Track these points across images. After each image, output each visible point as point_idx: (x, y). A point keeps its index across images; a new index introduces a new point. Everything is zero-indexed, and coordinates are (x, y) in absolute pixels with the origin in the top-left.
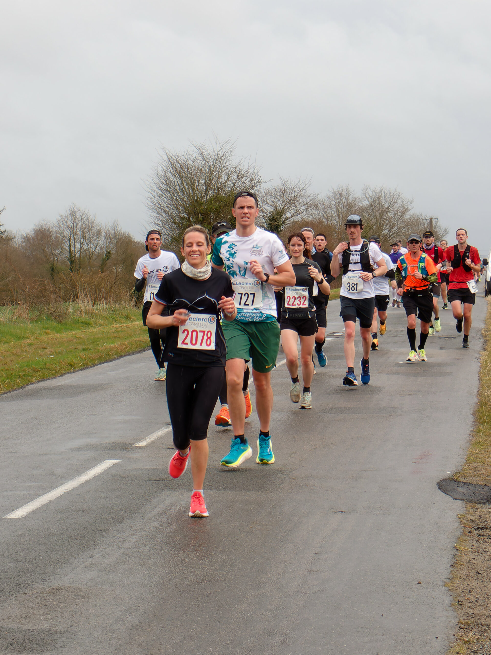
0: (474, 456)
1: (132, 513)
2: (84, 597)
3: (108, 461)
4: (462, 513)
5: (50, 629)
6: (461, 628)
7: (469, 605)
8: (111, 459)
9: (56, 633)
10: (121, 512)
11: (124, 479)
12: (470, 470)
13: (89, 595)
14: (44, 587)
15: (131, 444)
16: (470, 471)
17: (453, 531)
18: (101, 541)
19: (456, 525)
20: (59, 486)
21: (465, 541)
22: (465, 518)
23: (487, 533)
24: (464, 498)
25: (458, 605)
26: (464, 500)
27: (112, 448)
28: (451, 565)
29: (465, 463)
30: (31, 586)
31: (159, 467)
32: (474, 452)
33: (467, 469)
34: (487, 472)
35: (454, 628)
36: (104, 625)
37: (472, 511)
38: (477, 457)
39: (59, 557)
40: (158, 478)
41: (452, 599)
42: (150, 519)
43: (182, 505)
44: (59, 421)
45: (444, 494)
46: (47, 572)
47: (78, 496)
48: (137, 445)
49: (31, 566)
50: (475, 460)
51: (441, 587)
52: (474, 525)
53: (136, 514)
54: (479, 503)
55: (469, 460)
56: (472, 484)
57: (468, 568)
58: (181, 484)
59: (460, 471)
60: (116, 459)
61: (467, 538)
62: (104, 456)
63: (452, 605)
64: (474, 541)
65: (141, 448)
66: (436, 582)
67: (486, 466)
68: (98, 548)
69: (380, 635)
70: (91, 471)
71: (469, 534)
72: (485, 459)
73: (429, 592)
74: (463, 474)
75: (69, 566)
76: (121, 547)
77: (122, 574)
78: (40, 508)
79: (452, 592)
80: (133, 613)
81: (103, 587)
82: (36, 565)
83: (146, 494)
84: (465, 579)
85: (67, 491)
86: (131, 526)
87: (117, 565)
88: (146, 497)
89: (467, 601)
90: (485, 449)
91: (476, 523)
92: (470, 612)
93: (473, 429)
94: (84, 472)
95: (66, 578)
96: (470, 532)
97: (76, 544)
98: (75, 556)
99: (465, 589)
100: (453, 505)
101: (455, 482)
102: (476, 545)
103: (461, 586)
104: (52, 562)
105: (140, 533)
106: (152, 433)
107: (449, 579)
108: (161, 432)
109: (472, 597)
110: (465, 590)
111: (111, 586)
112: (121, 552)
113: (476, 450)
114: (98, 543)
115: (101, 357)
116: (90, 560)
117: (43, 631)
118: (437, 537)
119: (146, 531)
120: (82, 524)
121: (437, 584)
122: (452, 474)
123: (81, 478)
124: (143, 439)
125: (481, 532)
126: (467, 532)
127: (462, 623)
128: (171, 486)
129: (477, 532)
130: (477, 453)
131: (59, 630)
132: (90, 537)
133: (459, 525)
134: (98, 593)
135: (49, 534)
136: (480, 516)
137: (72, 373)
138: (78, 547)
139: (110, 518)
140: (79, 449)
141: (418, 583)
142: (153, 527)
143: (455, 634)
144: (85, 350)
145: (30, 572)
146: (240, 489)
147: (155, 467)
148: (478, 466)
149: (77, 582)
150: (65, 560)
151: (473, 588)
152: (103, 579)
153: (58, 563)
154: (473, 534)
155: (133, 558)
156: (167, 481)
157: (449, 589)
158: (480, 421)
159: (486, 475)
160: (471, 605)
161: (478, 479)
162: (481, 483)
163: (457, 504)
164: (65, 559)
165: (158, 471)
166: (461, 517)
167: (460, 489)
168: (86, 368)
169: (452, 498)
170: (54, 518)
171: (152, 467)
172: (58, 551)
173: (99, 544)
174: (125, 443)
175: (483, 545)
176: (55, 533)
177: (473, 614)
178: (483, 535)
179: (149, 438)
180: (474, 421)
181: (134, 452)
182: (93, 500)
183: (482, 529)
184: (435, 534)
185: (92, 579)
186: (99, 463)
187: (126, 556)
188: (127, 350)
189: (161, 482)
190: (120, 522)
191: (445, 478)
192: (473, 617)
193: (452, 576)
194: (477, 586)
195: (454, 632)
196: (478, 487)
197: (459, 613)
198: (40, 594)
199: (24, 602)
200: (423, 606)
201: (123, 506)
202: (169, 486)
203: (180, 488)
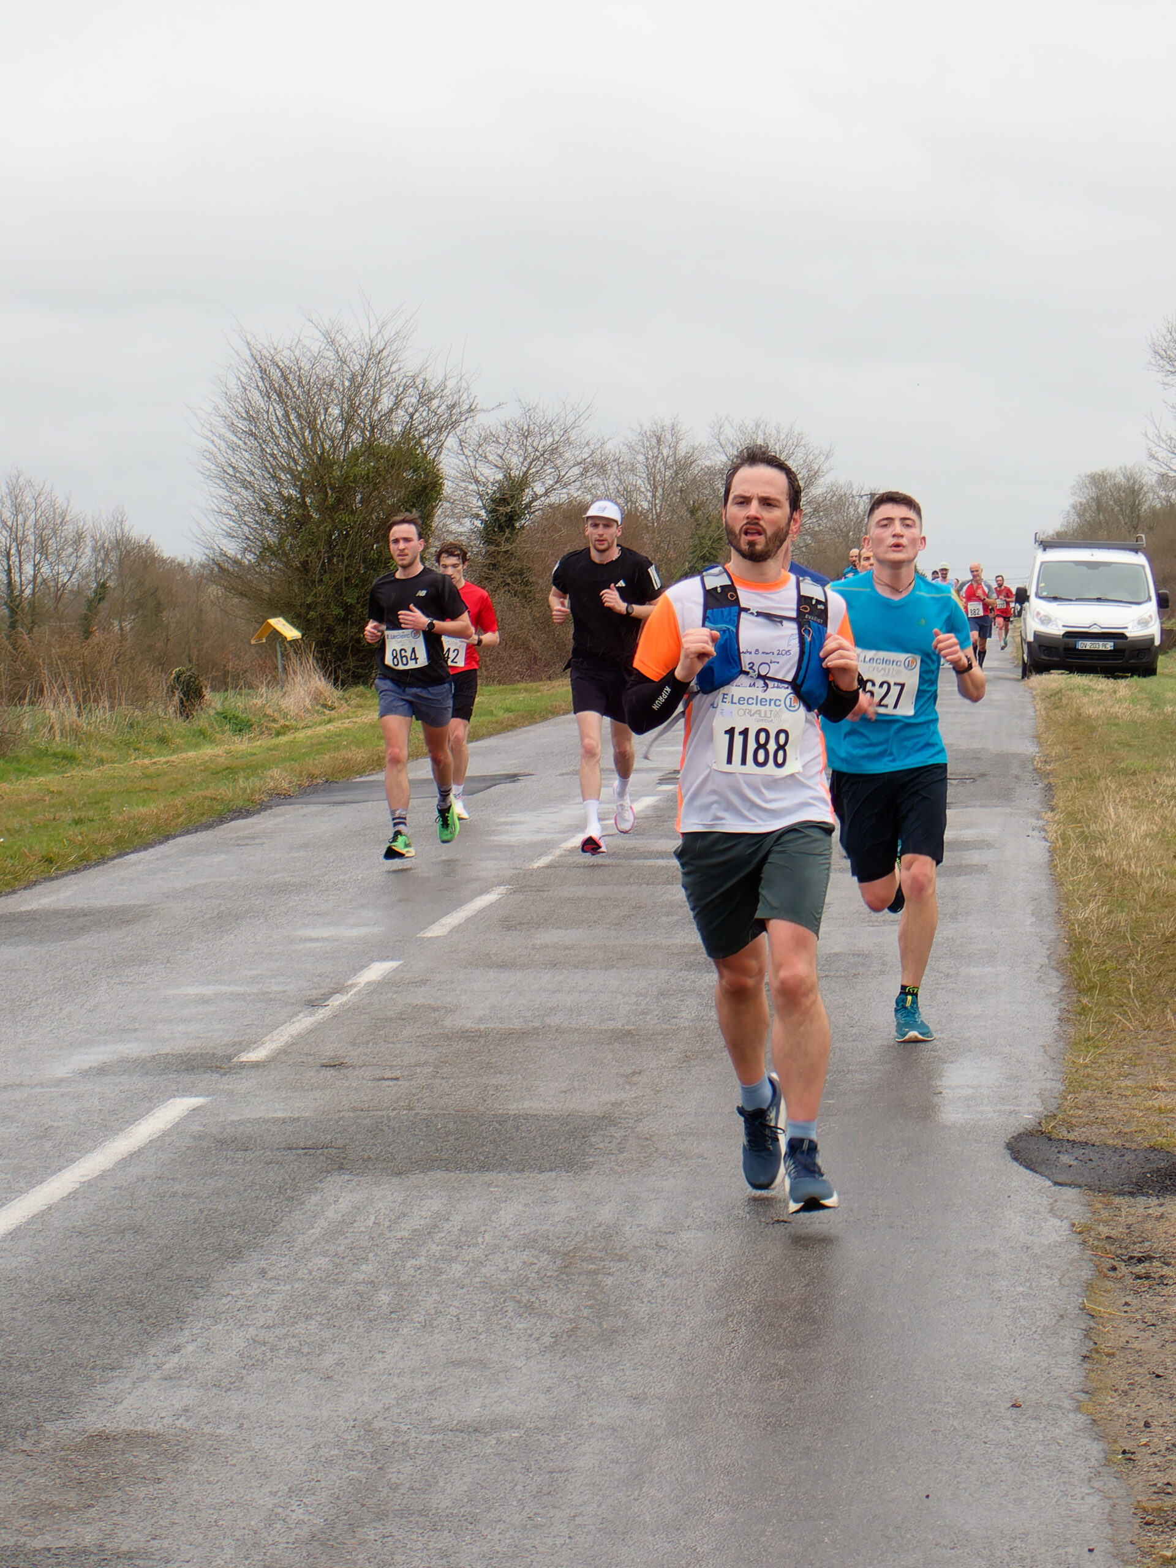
0: (1081, 1072)
1: (260, 1234)
2: (175, 1459)
3: (178, 1100)
4: (1082, 1221)
5: (101, 1546)
6: (1148, 1524)
7: (1152, 1460)
8: (184, 1096)
9: (119, 1557)
10: (233, 1233)
11: (225, 1146)
12: (1078, 1108)
13: (187, 1454)
14: (69, 1432)
15: (230, 1058)
16: (1080, 1112)
17: (1071, 1269)
18: (194, 1307)
19: (1075, 1251)
20: (64, 1168)
21: (1104, 1291)
22: (1092, 1233)
23: (1155, 1270)
24: (1080, 1181)
25: (1124, 1462)
26: (1080, 1186)
27: (183, 1067)
28: (1085, 1357)
29: (1064, 1091)
30: (35, 1431)
31: (307, 1114)
32: (1081, 1065)
33: (1072, 1107)
34: (1120, 1113)
35: (1129, 1522)
36: (238, 1534)
37: (1105, 1214)
38: (1088, 1076)
39: (93, 1353)
40: (309, 1143)
41: (1106, 1446)
42: (307, 1250)
43: (383, 1211)
44: (39, 1002)
45: (1028, 1172)
46: (72, 1393)
47: (117, 1191)
48: (245, 1057)
49: (27, 1377)
50: (1085, 1084)
51: (1071, 1416)
52: (1119, 1252)
53: (271, 1237)
54: (1121, 1193)
55: (1074, 1083)
56: (1093, 1145)
57: (1128, 1363)
58: (369, 1158)
59: (1055, 1112)
60: (196, 1096)
61: (1109, 1284)
62: (166, 1086)
63: (1108, 1462)
64: (1128, 1293)
65: (256, 1065)
66: (1054, 1402)
67: (1117, 1100)
68: (189, 1326)
69: (946, 1547)
70: (139, 1127)
71: (1112, 1274)
72: (1110, 1080)
73: (1045, 1428)
74: (1064, 1120)
75: (125, 1377)
76: (246, 1323)
77: (262, 1395)
78: (27, 1223)
79: (1101, 1428)
80: (304, 1500)
81: (218, 1431)
82: (39, 1374)
83: (286, 1183)
84: (1125, 1393)
85: (85, 1179)
86: (263, 1269)
87: (244, 1372)
88: (288, 1191)
89: (1144, 1450)
90: (1106, 1054)
91: (1124, 1245)
92: (1160, 1479)
93: (1063, 1005)
94: (121, 1130)
95: (119, 1408)
96: (1114, 1269)
97: (133, 1318)
98: (132, 1350)
99: (1134, 1419)
100: (1056, 1201)
101: (1050, 1140)
102: (1135, 1302)
103: (1121, 1411)
104: (80, 1365)
105: (288, 1287)
106: (275, 1029)
107: (1087, 1393)
108: (297, 1024)
109: (1156, 1440)
110: (1131, 1422)
111: (239, 1427)
112: (248, 1336)
113: (1084, 1060)
114: (187, 1315)
115: (119, 839)
116: (175, 1359)
117: (84, 1552)
118: (1034, 1284)
119: (302, 1279)
120: (137, 1265)
121: (1060, 1407)
122: (1037, 1120)
123: (115, 1144)
124: (256, 1042)
125: (1140, 1269)
126: (1105, 1270)
127: (1145, 1510)
128: (345, 1162)
129: (1130, 1269)
130: (1087, 1067)
131: (124, 1548)
132: (164, 1298)
133: (1083, 1250)
134: (207, 1447)
135: (58, 1292)
136: (1129, 1227)
137: (52, 879)
138: (139, 1326)
139: (207, 1249)
140: (101, 1071)
141: (1013, 1406)
142: (319, 1269)
143: (1135, 1539)
144: (78, 822)
145: (28, 1394)
146: (521, 1167)
147: (296, 1116)
148: (1096, 1100)
149: (150, 1419)
150: (110, 1361)
151: (1151, 1416)
152: (214, 1408)
153: (93, 1368)
154: (1120, 1275)
155: (281, 1352)
156: (335, 1151)
157: (1094, 1420)
158: (1078, 985)
159: (1119, 1120)
160: (1157, 1459)
161: (1102, 1131)
162: (1110, 1142)
163: (1065, 1197)
164: (109, 1358)
165: (306, 1125)
166: (1081, 1231)
167: (1065, 1159)
168: (86, 868)
169: (1049, 1183)
170: (66, 1249)
171: (290, 1115)
172: (89, 1335)
173: (191, 1318)
174: (214, 1054)
175: (1152, 1302)
176: (74, 1289)
177: (1168, 1484)
178: (1148, 1278)
179: (272, 1041)
180: (1065, 986)
181: (240, 1076)
182: (154, 1202)
183: (1140, 1260)
184: (1028, 1276)
185: (186, 1411)
186: (155, 1106)
187: (264, 1348)
188: (181, 819)
189: (319, 1152)
190: (233, 1257)
191: (1021, 1130)
192: (1169, 1493)
193: (1094, 1384)
194: (1161, 1412)
195: (1130, 1535)
196: (1109, 1153)
197: (1133, 1482)
198: (63, 1453)
199: (25, 1474)
200: (1038, 1467)
201: (235, 1217)
202: (342, 1164)
203: (370, 1167)
